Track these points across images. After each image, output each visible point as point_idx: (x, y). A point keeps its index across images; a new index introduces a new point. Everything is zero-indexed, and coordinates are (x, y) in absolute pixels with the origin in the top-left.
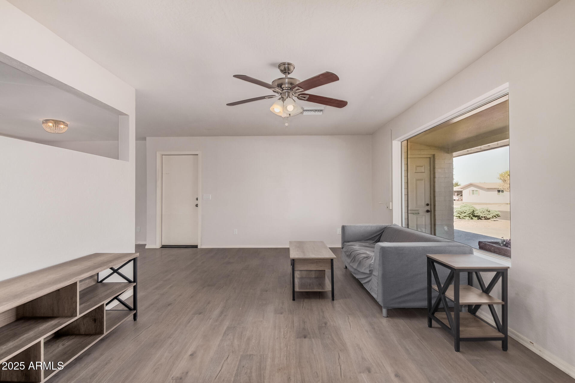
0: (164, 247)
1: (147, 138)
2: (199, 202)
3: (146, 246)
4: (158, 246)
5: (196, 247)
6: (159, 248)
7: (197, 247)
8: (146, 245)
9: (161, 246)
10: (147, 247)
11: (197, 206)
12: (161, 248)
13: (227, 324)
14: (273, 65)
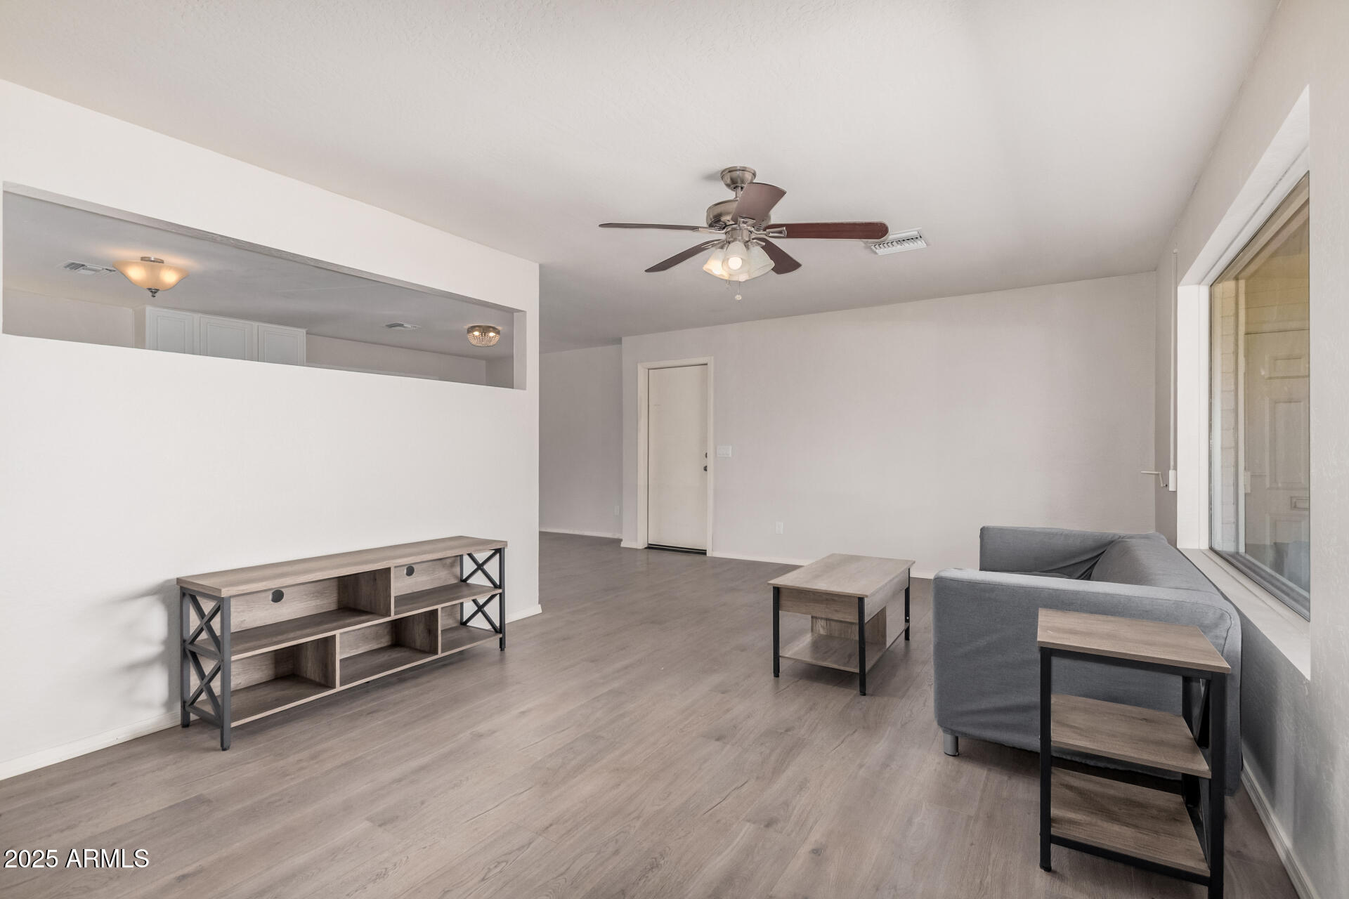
0: (651, 547)
1: (624, 339)
2: (710, 463)
3: (622, 543)
4: (641, 544)
5: (703, 553)
6: (641, 548)
7: (705, 554)
8: (621, 540)
9: (646, 546)
10: (623, 545)
11: (705, 469)
12: (646, 548)
13: (615, 685)
14: (710, 177)
